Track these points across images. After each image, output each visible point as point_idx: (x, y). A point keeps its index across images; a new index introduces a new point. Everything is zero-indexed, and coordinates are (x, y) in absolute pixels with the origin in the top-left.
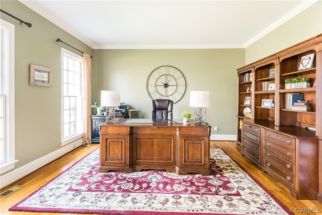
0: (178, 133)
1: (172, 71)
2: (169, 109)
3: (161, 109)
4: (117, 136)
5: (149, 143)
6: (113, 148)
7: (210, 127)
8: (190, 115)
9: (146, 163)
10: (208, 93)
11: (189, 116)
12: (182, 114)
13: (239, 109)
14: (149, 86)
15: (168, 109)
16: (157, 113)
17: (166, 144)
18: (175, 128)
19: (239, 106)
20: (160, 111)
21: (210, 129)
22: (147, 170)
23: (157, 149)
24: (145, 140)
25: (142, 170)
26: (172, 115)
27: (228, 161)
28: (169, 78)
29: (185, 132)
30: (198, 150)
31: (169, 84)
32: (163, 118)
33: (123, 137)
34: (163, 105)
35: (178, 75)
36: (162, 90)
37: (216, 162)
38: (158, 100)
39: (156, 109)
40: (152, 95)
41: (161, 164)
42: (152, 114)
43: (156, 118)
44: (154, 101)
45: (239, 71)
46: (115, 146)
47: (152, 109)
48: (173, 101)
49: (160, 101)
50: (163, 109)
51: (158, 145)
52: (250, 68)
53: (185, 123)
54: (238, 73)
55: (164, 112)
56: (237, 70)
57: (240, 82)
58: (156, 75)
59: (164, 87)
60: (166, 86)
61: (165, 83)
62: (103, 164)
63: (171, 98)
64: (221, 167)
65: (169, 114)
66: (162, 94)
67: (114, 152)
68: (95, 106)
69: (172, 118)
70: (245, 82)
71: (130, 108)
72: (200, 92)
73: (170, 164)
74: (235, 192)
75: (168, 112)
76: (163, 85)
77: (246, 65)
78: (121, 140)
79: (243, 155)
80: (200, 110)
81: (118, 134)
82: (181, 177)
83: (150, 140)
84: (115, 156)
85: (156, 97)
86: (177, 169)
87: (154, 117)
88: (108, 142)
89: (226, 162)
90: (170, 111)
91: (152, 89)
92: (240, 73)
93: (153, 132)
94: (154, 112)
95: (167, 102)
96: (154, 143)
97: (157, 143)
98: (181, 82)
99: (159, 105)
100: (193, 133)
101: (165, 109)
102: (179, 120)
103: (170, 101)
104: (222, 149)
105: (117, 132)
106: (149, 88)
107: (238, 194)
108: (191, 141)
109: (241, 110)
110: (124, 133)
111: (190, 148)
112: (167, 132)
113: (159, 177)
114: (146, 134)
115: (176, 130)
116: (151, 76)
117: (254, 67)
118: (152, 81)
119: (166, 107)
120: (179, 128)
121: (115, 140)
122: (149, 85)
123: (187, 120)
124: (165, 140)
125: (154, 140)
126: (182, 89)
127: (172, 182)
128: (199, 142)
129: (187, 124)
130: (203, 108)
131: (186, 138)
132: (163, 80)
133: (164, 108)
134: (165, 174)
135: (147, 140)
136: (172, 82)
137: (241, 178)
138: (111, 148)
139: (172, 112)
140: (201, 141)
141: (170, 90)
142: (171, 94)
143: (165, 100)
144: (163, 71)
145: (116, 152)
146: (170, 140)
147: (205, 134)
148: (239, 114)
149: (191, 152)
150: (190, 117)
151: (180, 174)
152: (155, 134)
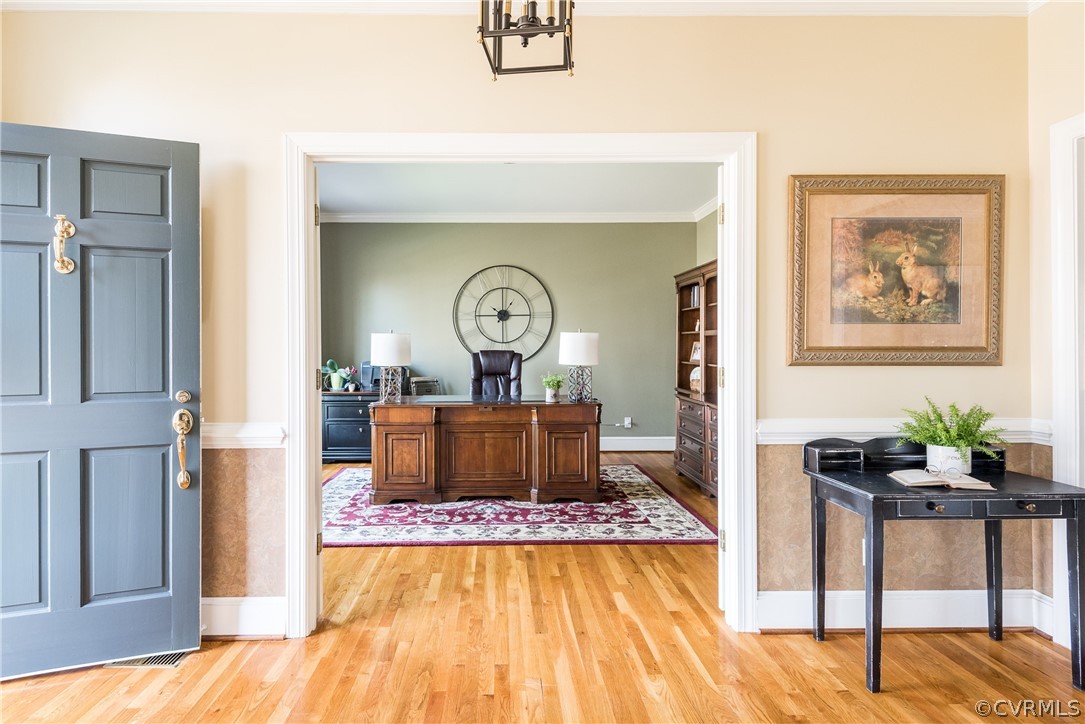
0: (535, 418)
1: (518, 279)
2: (513, 374)
3: (493, 374)
4: (410, 428)
5: (475, 443)
6: (401, 454)
7: (600, 405)
8: (559, 382)
9: (469, 484)
10: (595, 335)
11: (558, 385)
12: (544, 380)
13: (680, 372)
14: (460, 318)
15: (509, 374)
16: (484, 384)
17: (510, 443)
18: (529, 408)
19: (681, 366)
20: (492, 379)
21: (599, 409)
22: (471, 499)
23: (492, 453)
24: (466, 435)
25: (461, 499)
26: (519, 387)
27: (642, 483)
28: (511, 296)
29: (549, 418)
30: (577, 454)
31: (512, 310)
32: (498, 393)
33: (420, 429)
34: (498, 364)
35: (532, 288)
36: (493, 326)
37: (616, 485)
38: (484, 353)
39: (480, 375)
40: (467, 341)
41: (500, 484)
42: (473, 386)
43: (481, 393)
44: (475, 356)
45: (679, 279)
46: (405, 449)
47: (471, 373)
48: (521, 355)
49: (491, 355)
50: (499, 374)
51: (494, 446)
52: (697, 276)
53: (549, 399)
54: (677, 284)
55: (501, 381)
56: (675, 277)
57: (681, 306)
58: (477, 288)
59: (497, 319)
60: (503, 315)
61: (499, 308)
62: (380, 486)
63: (516, 348)
64: (626, 492)
65: (513, 385)
66: (492, 336)
67: (402, 461)
68: (328, 369)
69: (520, 393)
70: (692, 308)
71: (414, 373)
72: (579, 334)
73: (518, 483)
74: (642, 519)
75: (509, 381)
76: (496, 313)
77: (698, 265)
78: (417, 436)
79: (681, 474)
80: (580, 372)
81: (412, 424)
82: (542, 507)
83: (477, 435)
84: (405, 468)
85: (479, 345)
86: (534, 491)
87: (478, 390)
88: (390, 441)
89: (639, 485)
90: (515, 379)
91: (467, 325)
92: (681, 285)
93: (483, 420)
94: (478, 381)
95: (508, 356)
96: (487, 443)
97: (492, 441)
98: (542, 305)
99: (489, 365)
100: (565, 419)
101: (503, 374)
102: (536, 396)
103: (514, 355)
104: (637, 466)
105: (409, 421)
106: (461, 323)
107: (646, 521)
108: (561, 435)
109: (684, 373)
110: (425, 421)
111: (560, 449)
112: (513, 418)
113: (498, 508)
114: (468, 424)
115: (531, 414)
116: (466, 292)
117: (703, 276)
118: (467, 305)
119: (505, 369)
120: (538, 407)
121: (405, 436)
122: (460, 314)
123: (553, 392)
124: (508, 435)
125: (486, 435)
126: (542, 325)
127: (525, 512)
128: (577, 436)
129: (553, 401)
130: (586, 367)
131: (551, 427)
132: (494, 302)
133: (500, 371)
134: (508, 503)
135: (472, 435)
136: (517, 307)
137: (661, 504)
138: (395, 453)
139: (520, 379)
140: (581, 435)
141: (515, 326)
142: (517, 336)
143: (503, 352)
144: (496, 278)
145: (407, 461)
146: (519, 434)
147: (591, 420)
148: (681, 385)
149: (561, 458)
150: (559, 387)
151: (540, 501)
152: (487, 424)
